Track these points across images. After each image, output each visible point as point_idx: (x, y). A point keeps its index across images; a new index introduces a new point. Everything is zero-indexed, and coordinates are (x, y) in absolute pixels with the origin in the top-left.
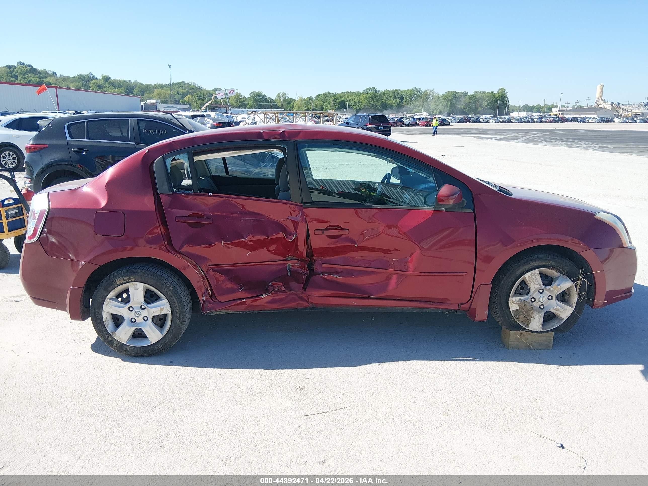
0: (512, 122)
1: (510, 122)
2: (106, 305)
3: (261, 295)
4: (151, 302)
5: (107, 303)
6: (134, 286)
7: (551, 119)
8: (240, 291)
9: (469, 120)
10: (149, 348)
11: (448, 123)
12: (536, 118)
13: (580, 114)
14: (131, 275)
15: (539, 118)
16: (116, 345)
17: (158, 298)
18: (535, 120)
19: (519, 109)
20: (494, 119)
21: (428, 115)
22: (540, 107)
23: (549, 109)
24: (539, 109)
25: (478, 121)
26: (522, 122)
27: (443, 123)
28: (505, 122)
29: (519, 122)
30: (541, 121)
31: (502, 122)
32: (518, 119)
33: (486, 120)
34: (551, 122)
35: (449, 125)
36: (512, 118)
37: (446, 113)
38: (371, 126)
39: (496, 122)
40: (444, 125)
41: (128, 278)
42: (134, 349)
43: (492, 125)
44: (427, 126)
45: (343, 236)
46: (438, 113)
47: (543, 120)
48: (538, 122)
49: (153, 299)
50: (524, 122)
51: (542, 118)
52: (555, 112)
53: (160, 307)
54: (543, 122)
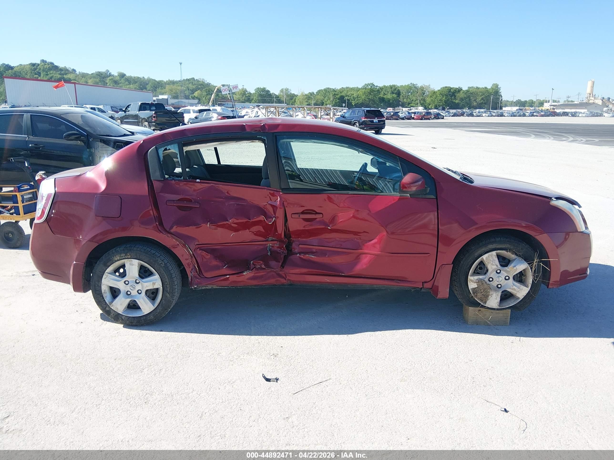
0: (504, 116)
1: (502, 116)
2: (105, 278)
3: (243, 272)
4: (144, 277)
5: (106, 277)
6: (129, 262)
7: (542, 113)
8: (224, 268)
9: (462, 114)
10: (142, 319)
12: (528, 113)
13: (571, 109)
14: (127, 253)
15: (531, 113)
16: (113, 314)
17: (151, 274)
18: (527, 114)
20: (487, 113)
21: (424, 109)
22: (532, 102)
23: (541, 104)
24: (531, 104)
25: (471, 115)
26: (514, 116)
27: (437, 117)
28: (498, 116)
29: (511, 116)
30: (533, 115)
31: (495, 116)
32: (510, 113)
33: (479, 114)
34: (542, 116)
35: (443, 118)
36: (505, 112)
37: (441, 108)
38: (366, 119)
39: (489, 116)
40: (438, 118)
41: (124, 255)
42: (129, 318)
43: (485, 119)
44: (422, 119)
45: (317, 220)
46: (433, 107)
47: (535, 114)
48: (530, 116)
49: (147, 274)
50: (516, 116)
51: (534, 112)
52: (546, 106)
53: (152, 282)
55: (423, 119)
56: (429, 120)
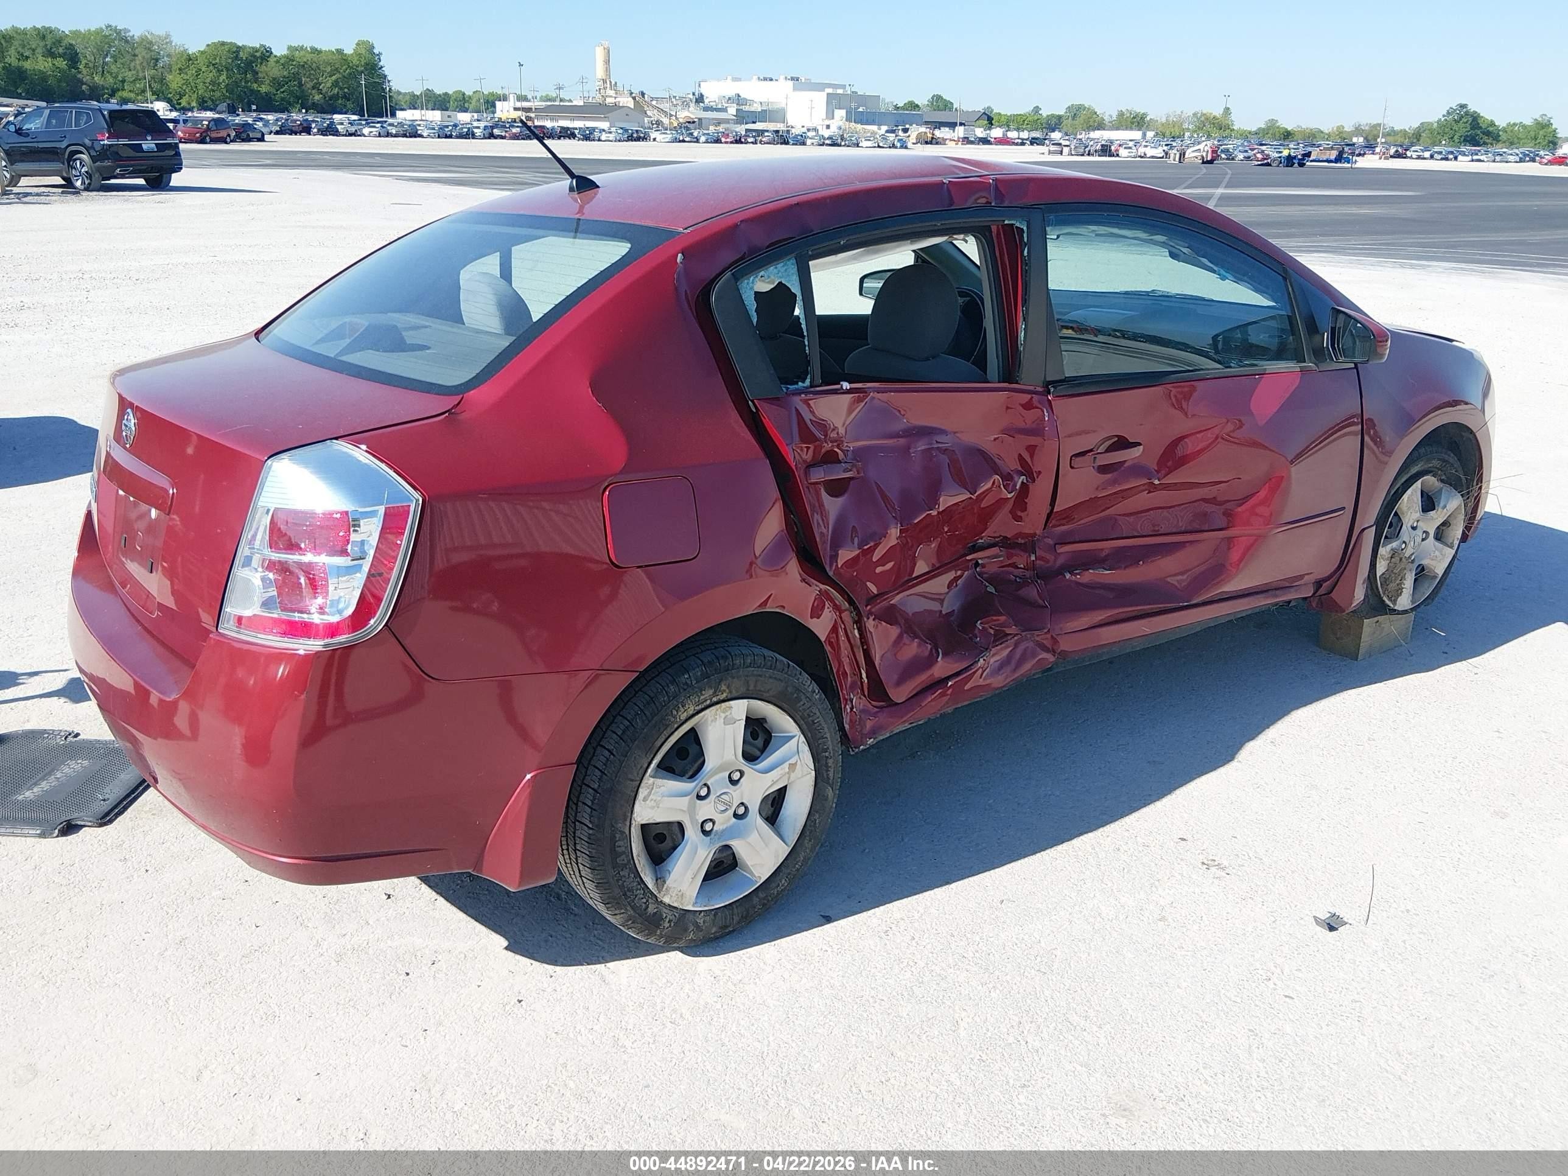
0: (421, 136)
1: (415, 137)
2: (645, 799)
3: (977, 662)
5: (646, 793)
6: (723, 715)
7: (514, 130)
9: (306, 129)
10: (756, 900)
11: (259, 136)
12: (478, 128)
13: (573, 119)
14: (721, 681)
15: (486, 128)
16: (670, 921)
17: (768, 739)
18: (478, 132)
19: (414, 103)
20: (374, 127)
21: (171, 111)
22: (464, 98)
23: (490, 103)
24: (462, 103)
25: (330, 130)
26: (447, 137)
27: (244, 136)
28: (405, 136)
29: (439, 137)
30: (492, 136)
31: (396, 136)
32: (434, 129)
33: (352, 129)
34: (515, 137)
35: (261, 139)
36: (419, 125)
37: (223, 106)
38: (114, 142)
39: (380, 136)
40: (249, 140)
41: (711, 692)
42: (715, 915)
43: (369, 143)
44: (202, 141)
46: (194, 104)
47: (496, 132)
48: (485, 138)
50: (450, 137)
51: (492, 128)
52: (505, 111)
53: (786, 765)
54: (496, 137)
55: (208, 139)
56: (226, 143)
